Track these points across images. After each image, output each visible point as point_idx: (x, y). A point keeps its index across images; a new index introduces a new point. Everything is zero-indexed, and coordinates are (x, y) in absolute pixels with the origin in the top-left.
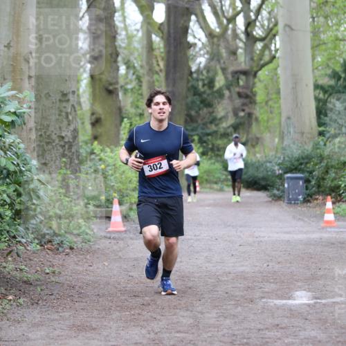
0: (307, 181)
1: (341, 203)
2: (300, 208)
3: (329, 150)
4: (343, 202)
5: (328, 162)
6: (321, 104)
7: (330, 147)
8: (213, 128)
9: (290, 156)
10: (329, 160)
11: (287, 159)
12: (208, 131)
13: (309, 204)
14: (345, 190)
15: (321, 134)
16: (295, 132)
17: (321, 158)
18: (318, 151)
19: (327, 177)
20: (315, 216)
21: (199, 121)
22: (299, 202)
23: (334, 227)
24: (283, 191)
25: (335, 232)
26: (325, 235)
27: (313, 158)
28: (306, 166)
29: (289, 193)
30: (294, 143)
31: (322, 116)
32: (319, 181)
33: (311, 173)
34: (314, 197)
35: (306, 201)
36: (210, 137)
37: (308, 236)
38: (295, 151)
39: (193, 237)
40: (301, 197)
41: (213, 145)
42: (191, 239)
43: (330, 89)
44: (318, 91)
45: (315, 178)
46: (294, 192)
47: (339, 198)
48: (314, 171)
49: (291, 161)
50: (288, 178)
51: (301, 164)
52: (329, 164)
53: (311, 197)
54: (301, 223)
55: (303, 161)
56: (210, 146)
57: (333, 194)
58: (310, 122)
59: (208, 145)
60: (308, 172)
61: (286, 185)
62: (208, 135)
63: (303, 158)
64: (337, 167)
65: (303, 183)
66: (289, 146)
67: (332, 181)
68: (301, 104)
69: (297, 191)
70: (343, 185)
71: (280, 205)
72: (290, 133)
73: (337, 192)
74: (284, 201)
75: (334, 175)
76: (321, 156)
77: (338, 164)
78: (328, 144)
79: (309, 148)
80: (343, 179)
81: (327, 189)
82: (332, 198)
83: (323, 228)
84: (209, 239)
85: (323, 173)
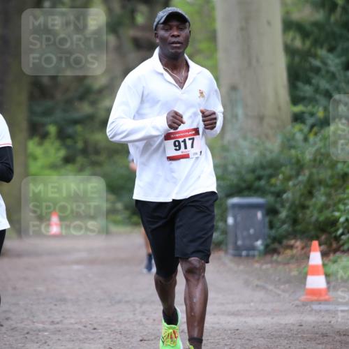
0: (271, 212)
1: (338, 254)
2: (257, 265)
3: (313, 150)
4: (344, 252)
5: (311, 175)
6: (297, 59)
7: (315, 143)
8: (86, 109)
9: (238, 163)
10: (314, 170)
11: (231, 168)
12: (76, 115)
13: (275, 257)
14: (345, 228)
15: (298, 118)
16: (246, 116)
17: (299, 166)
18: (293, 152)
19: (310, 203)
20: (288, 281)
21: (59, 96)
22: (256, 253)
23: (327, 302)
24: (225, 232)
25: (327, 311)
26: (310, 319)
27: (282, 165)
28: (268, 182)
29: (236, 236)
30: (245, 138)
31: (300, 84)
32: (295, 212)
33: (278, 195)
34: (285, 242)
35: (270, 250)
36: (79, 128)
37: (276, 320)
38: (247, 152)
39: (47, 326)
40: (259, 243)
41: (86, 142)
42: (45, 330)
43: (316, 30)
44: (291, 34)
45: (287, 205)
46: (245, 233)
47: (334, 245)
48: (284, 192)
49: (238, 173)
50: (234, 206)
51: (259, 178)
52: (315, 177)
53: (280, 242)
54: (260, 295)
55: (261, 173)
56: (80, 145)
57: (323, 237)
58: (277, 94)
59: (76, 142)
60: (273, 193)
61: (230, 221)
62: (76, 122)
63: (263, 167)
64: (330, 182)
65: (264, 216)
66: (235, 143)
67: (321, 211)
68: (258, 61)
69: (252, 231)
70: (342, 220)
71: (219, 259)
72: (236, 117)
73: (330, 233)
74: (226, 252)
75: (323, 199)
76: (298, 161)
77: (332, 177)
78: (311, 138)
79: (274, 146)
80: (341, 207)
81: (311, 227)
82: (320, 245)
83: (304, 304)
84: (79, 329)
85: (302, 195)
